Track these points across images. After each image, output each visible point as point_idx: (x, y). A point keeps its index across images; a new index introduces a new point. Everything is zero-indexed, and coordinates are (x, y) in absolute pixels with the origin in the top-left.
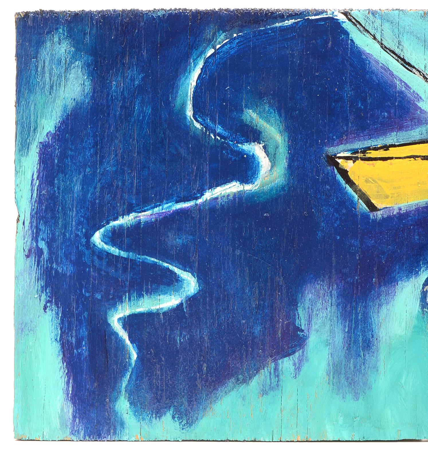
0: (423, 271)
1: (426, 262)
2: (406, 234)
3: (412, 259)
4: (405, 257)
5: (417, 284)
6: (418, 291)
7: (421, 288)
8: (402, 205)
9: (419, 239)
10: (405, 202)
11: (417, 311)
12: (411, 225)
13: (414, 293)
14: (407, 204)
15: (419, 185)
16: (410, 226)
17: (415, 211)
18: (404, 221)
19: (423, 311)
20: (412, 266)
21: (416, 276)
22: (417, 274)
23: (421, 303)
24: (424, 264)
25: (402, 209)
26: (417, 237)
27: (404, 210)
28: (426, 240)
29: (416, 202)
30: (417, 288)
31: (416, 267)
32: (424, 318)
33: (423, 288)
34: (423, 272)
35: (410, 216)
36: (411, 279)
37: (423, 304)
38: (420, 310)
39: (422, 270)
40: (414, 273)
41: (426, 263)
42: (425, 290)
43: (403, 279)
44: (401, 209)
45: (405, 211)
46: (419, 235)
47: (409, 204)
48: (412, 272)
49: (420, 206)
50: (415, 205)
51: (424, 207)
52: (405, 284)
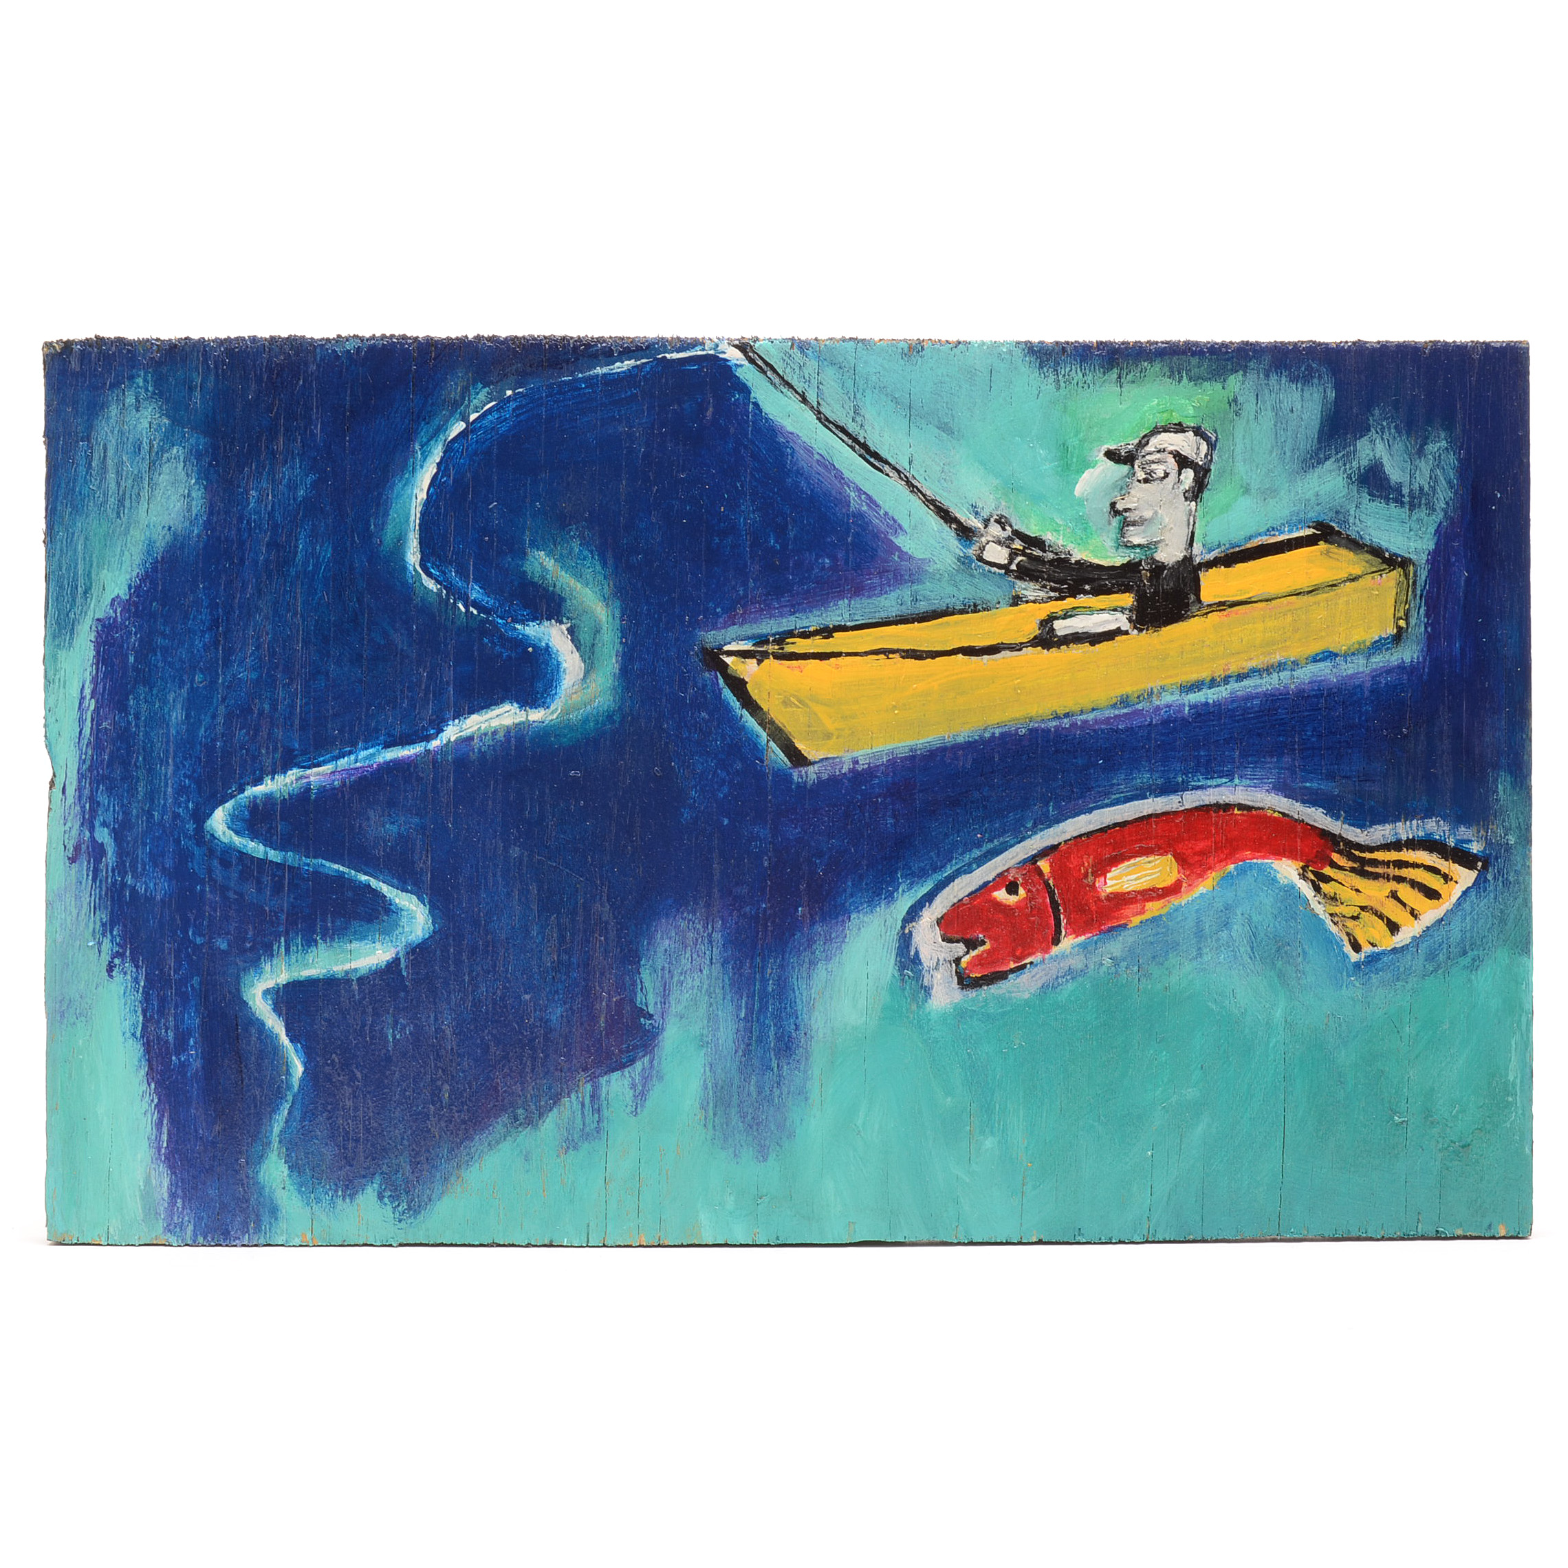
0: (903, 891)
1: (909, 872)
2: (867, 814)
3: (880, 867)
4: (864, 862)
5: (891, 920)
6: (893, 933)
7: (899, 927)
8: (861, 752)
9: (895, 825)
10: (866, 747)
11: (890, 975)
12: (879, 795)
13: (884, 938)
14: (870, 751)
15: (896, 712)
16: (877, 797)
17: (887, 766)
18: (864, 787)
19: (902, 975)
20: (879, 882)
21: (889, 902)
22: (890, 897)
23: (898, 959)
24: (905, 876)
25: (861, 762)
26: (890, 821)
27: (863, 765)
28: (909, 827)
29: (890, 747)
30: (891, 927)
31: (888, 884)
32: (904, 989)
33: (903, 927)
34: (902, 894)
35: (876, 777)
36: (878, 909)
37: (903, 960)
38: (896, 975)
39: (900, 890)
40: (883, 897)
41: (909, 875)
42: (907, 931)
43: (861, 908)
44: (858, 761)
45: (867, 766)
46: (894, 816)
47: (874, 751)
48: (879, 895)
49: (899, 756)
50: (886, 754)
51: (905, 757)
52: (865, 918)
